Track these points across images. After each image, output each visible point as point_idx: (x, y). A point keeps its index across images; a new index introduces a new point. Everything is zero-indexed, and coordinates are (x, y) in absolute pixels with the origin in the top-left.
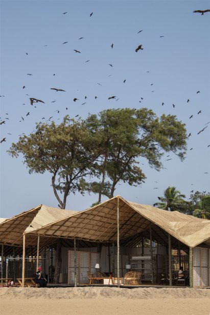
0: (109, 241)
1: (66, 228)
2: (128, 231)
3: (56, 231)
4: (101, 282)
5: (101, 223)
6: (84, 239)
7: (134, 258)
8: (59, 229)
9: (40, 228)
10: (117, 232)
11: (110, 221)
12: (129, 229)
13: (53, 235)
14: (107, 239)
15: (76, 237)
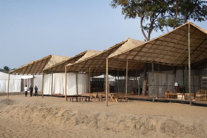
0: (182, 64)
1: (143, 54)
2: (198, 56)
3: (135, 56)
4: (176, 97)
5: (174, 49)
6: (161, 63)
7: (203, 78)
8: (137, 54)
9: (120, 53)
10: (188, 57)
11: (182, 47)
12: (200, 55)
13: (133, 59)
14: (180, 63)
15: (153, 62)
